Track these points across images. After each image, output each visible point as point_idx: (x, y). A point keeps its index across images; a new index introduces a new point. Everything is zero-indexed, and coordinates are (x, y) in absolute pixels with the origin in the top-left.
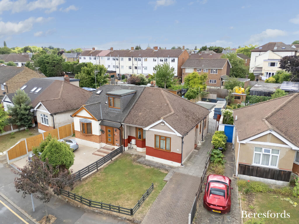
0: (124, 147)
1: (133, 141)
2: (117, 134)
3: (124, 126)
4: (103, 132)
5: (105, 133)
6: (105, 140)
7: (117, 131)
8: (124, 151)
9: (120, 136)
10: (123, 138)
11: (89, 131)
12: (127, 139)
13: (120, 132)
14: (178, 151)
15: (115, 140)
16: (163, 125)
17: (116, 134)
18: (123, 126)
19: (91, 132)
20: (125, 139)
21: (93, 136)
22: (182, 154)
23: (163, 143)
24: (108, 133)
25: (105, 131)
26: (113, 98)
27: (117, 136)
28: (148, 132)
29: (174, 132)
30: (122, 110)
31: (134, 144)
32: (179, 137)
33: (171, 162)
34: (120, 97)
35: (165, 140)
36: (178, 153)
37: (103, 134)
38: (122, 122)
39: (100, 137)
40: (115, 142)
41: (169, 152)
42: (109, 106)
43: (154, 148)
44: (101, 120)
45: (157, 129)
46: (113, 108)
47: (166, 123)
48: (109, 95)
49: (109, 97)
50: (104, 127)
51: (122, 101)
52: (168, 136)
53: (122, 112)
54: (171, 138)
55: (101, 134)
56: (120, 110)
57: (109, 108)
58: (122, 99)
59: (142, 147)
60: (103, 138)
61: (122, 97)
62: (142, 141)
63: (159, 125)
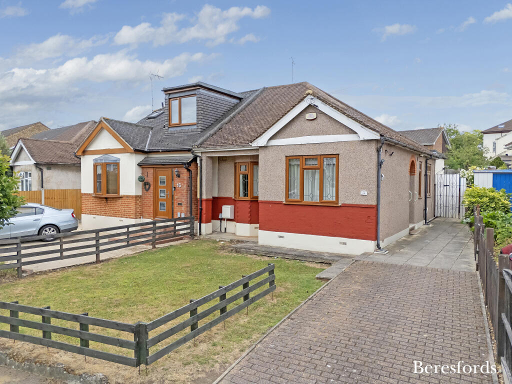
0: (201, 222)
1: (227, 211)
2: (181, 185)
3: (201, 160)
4: (147, 186)
5: (152, 188)
6: (151, 209)
7: (181, 175)
8: (200, 234)
9: (191, 190)
10: (198, 197)
11: (111, 187)
12: (207, 200)
13: (191, 178)
14: (364, 196)
15: (176, 205)
16: (314, 115)
17: (179, 185)
18: (198, 159)
19: (117, 190)
20: (204, 197)
21: (120, 201)
22: (377, 205)
23: (314, 179)
24: (160, 187)
25: (152, 183)
26: (179, 98)
27: (181, 190)
28: (267, 151)
29: (350, 133)
30: (200, 127)
31: (228, 220)
32: (366, 146)
33: (341, 243)
34: (197, 91)
35: (321, 168)
36: (366, 204)
37: (147, 190)
38: (196, 147)
39: (138, 200)
40: (175, 210)
41: (333, 206)
42: (169, 124)
43: (284, 202)
44: (143, 152)
45: (292, 137)
46: (179, 125)
47: (322, 107)
48: (170, 94)
49: (170, 99)
50: (151, 171)
51: (202, 102)
52: (330, 150)
53: (199, 132)
54: (338, 154)
55: (141, 194)
56: (195, 127)
57: (170, 129)
58: (202, 96)
59: (251, 222)
60: (147, 204)
61: (202, 91)
62: (251, 201)
63: (298, 122)
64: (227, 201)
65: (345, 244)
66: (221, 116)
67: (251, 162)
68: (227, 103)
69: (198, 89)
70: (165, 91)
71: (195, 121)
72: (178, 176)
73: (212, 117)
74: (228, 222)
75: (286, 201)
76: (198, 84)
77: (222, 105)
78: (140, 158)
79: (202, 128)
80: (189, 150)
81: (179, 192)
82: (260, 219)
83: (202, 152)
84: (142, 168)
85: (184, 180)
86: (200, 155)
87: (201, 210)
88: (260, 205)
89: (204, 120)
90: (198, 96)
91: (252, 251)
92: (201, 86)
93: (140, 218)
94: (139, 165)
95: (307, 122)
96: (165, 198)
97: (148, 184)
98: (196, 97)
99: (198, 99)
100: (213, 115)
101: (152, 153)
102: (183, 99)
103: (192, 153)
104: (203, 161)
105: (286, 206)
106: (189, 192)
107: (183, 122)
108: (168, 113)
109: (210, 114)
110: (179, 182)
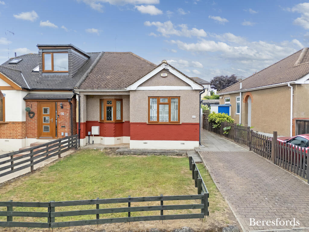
0: (79, 138)
1: (95, 130)
2: (64, 114)
3: (79, 97)
4: (32, 115)
5: (36, 116)
6: (36, 131)
7: (64, 107)
8: (79, 146)
9: (72, 117)
10: (77, 121)
12: (84, 123)
13: (71, 108)
14: (194, 118)
15: (59, 127)
16: (166, 75)
17: (62, 114)
18: (77, 96)
19: (3, 118)
21: (5, 126)
23: (165, 110)
24: (44, 115)
25: (36, 112)
26: (52, 53)
27: (64, 117)
28: (136, 93)
29: (186, 86)
30: (71, 74)
31: (95, 135)
32: (194, 93)
33: (181, 144)
34: (69, 50)
35: (169, 104)
36: (195, 122)
37: (31, 118)
38: (77, 88)
39: (23, 125)
40: (59, 131)
41: (177, 124)
42: (43, 70)
43: (147, 123)
44: (27, 90)
45: (152, 86)
46: (52, 72)
47: (171, 70)
48: (43, 49)
49: (43, 52)
50: (35, 104)
51: (72, 57)
52: (175, 94)
53: (71, 78)
54: (180, 97)
55: (25, 121)
56: (68, 74)
57: (43, 74)
58: (72, 54)
59: (115, 136)
60: (31, 128)
61: (72, 51)
62: (115, 123)
63: (156, 78)
64: (95, 123)
65: (183, 144)
66: (80, 68)
67: (115, 99)
68: (83, 59)
69: (69, 49)
70: (39, 46)
71: (67, 70)
72: (62, 107)
73: (77, 68)
74: (95, 137)
75: (148, 122)
76: (70, 45)
77: (81, 60)
78: (24, 94)
79: (73, 75)
80: (71, 90)
81: (63, 118)
82: (131, 133)
83: (79, 92)
84: (26, 101)
85: (67, 110)
86: (78, 93)
87: (80, 130)
88: (131, 125)
89: (73, 70)
90: (70, 53)
91: (132, 153)
92: (72, 47)
93: (25, 138)
94: (24, 99)
95: (161, 78)
96: (49, 123)
97: (32, 113)
98: (68, 54)
99: (70, 55)
100: (77, 67)
101: (34, 91)
102: (54, 54)
103: (73, 92)
104: (81, 97)
105: (149, 125)
106: (70, 118)
107: (56, 69)
108: (42, 62)
109: (76, 66)
110: (62, 111)
